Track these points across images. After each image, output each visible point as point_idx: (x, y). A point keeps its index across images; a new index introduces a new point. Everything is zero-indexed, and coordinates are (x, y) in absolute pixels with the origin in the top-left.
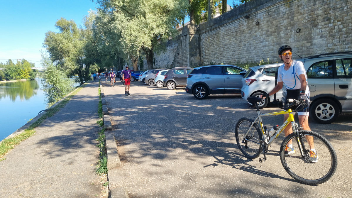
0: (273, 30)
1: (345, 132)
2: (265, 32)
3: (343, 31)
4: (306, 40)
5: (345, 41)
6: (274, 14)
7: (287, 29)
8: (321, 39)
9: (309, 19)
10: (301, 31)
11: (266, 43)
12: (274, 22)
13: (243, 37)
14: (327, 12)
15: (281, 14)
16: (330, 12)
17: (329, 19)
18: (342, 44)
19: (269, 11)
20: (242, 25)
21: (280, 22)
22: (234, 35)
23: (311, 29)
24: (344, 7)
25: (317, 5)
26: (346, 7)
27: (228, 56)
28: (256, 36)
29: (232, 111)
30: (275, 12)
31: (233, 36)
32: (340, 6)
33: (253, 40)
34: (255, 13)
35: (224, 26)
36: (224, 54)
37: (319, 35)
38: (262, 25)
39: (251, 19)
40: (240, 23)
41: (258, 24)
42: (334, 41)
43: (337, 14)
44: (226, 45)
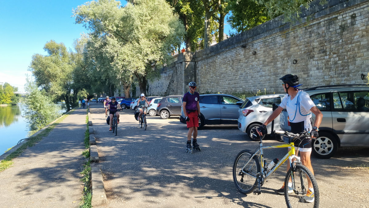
0: (270, 60)
1: (344, 168)
2: (261, 62)
3: (339, 64)
4: (303, 71)
5: (341, 74)
6: (270, 44)
7: (284, 60)
8: (317, 71)
9: (305, 51)
10: (297, 62)
11: (263, 73)
12: (271, 52)
13: (240, 66)
14: (323, 45)
15: (277, 45)
17: (325, 52)
18: (338, 76)
19: (265, 41)
20: (239, 54)
21: (277, 52)
22: (231, 64)
23: (307, 60)
24: (339, 40)
25: (313, 37)
26: (341, 40)
27: (224, 85)
28: (252, 66)
29: (229, 143)
30: (271, 42)
31: (230, 65)
32: (335, 39)
33: (250, 69)
34: (252, 43)
35: (221, 54)
36: (220, 83)
37: (315, 66)
38: (259, 55)
39: (248, 48)
40: (236, 52)
41: (255, 53)
42: (330, 73)
43: (332, 47)
44: (222, 74)
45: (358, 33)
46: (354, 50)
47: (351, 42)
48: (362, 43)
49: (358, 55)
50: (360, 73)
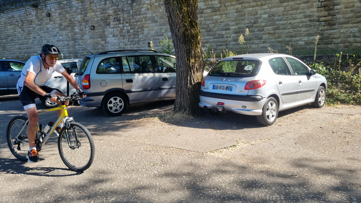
0: (67, 24)
2: (57, 25)
3: (131, 32)
4: (101, 37)
5: (133, 41)
6: (66, 6)
7: (81, 25)
8: (113, 38)
9: (102, 18)
10: (95, 28)
11: (60, 37)
12: (67, 15)
13: (32, 28)
14: (117, 13)
15: (74, 8)
16: (119, 14)
17: (119, 20)
18: (131, 44)
19: (60, 3)
20: (30, 14)
21: (74, 16)
22: (20, 25)
23: (104, 27)
24: (130, 10)
25: (108, 5)
26: (131, 11)
27: (13, 49)
28: (47, 29)
30: (66, 5)
31: (18, 26)
32: (127, 9)
33: (45, 33)
34: (44, 2)
35: (5, 12)
36: (8, 47)
37: (111, 33)
38: (54, 17)
39: (40, 8)
40: (26, 11)
41: (49, 15)
42: (124, 40)
43: (125, 16)
44: (9, 36)
45: (145, 6)
46: (142, 21)
47: (140, 13)
48: (148, 15)
49: (146, 26)
50: (147, 41)
